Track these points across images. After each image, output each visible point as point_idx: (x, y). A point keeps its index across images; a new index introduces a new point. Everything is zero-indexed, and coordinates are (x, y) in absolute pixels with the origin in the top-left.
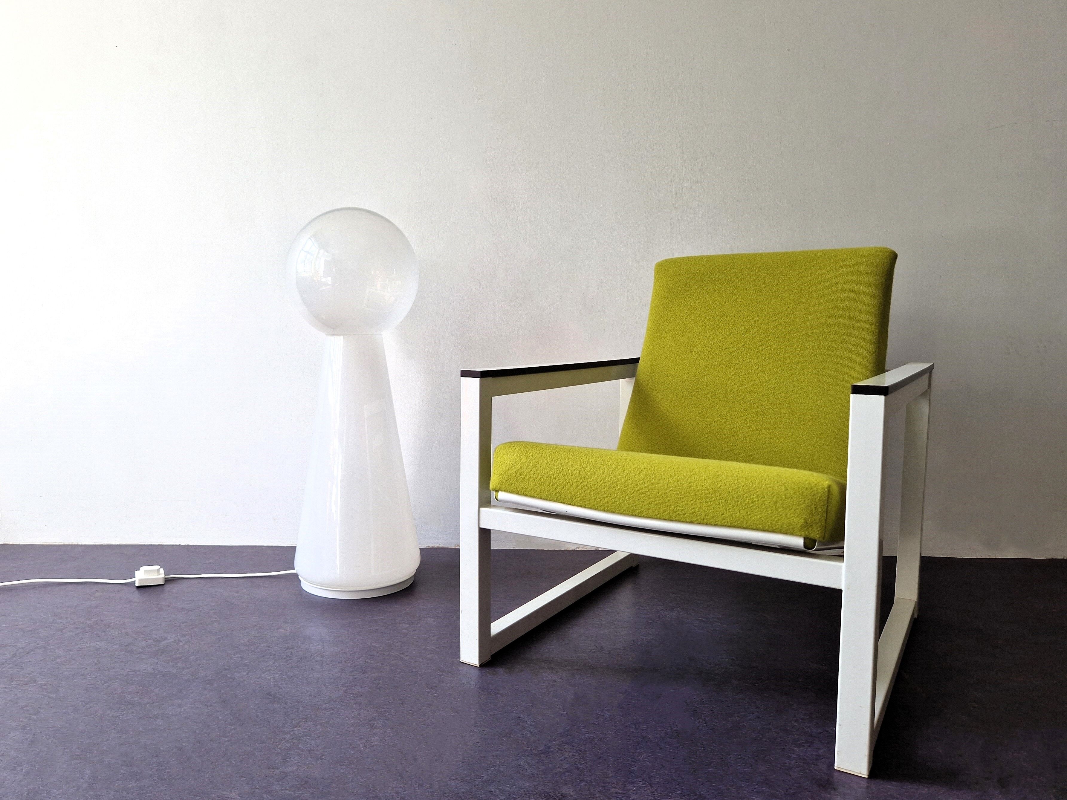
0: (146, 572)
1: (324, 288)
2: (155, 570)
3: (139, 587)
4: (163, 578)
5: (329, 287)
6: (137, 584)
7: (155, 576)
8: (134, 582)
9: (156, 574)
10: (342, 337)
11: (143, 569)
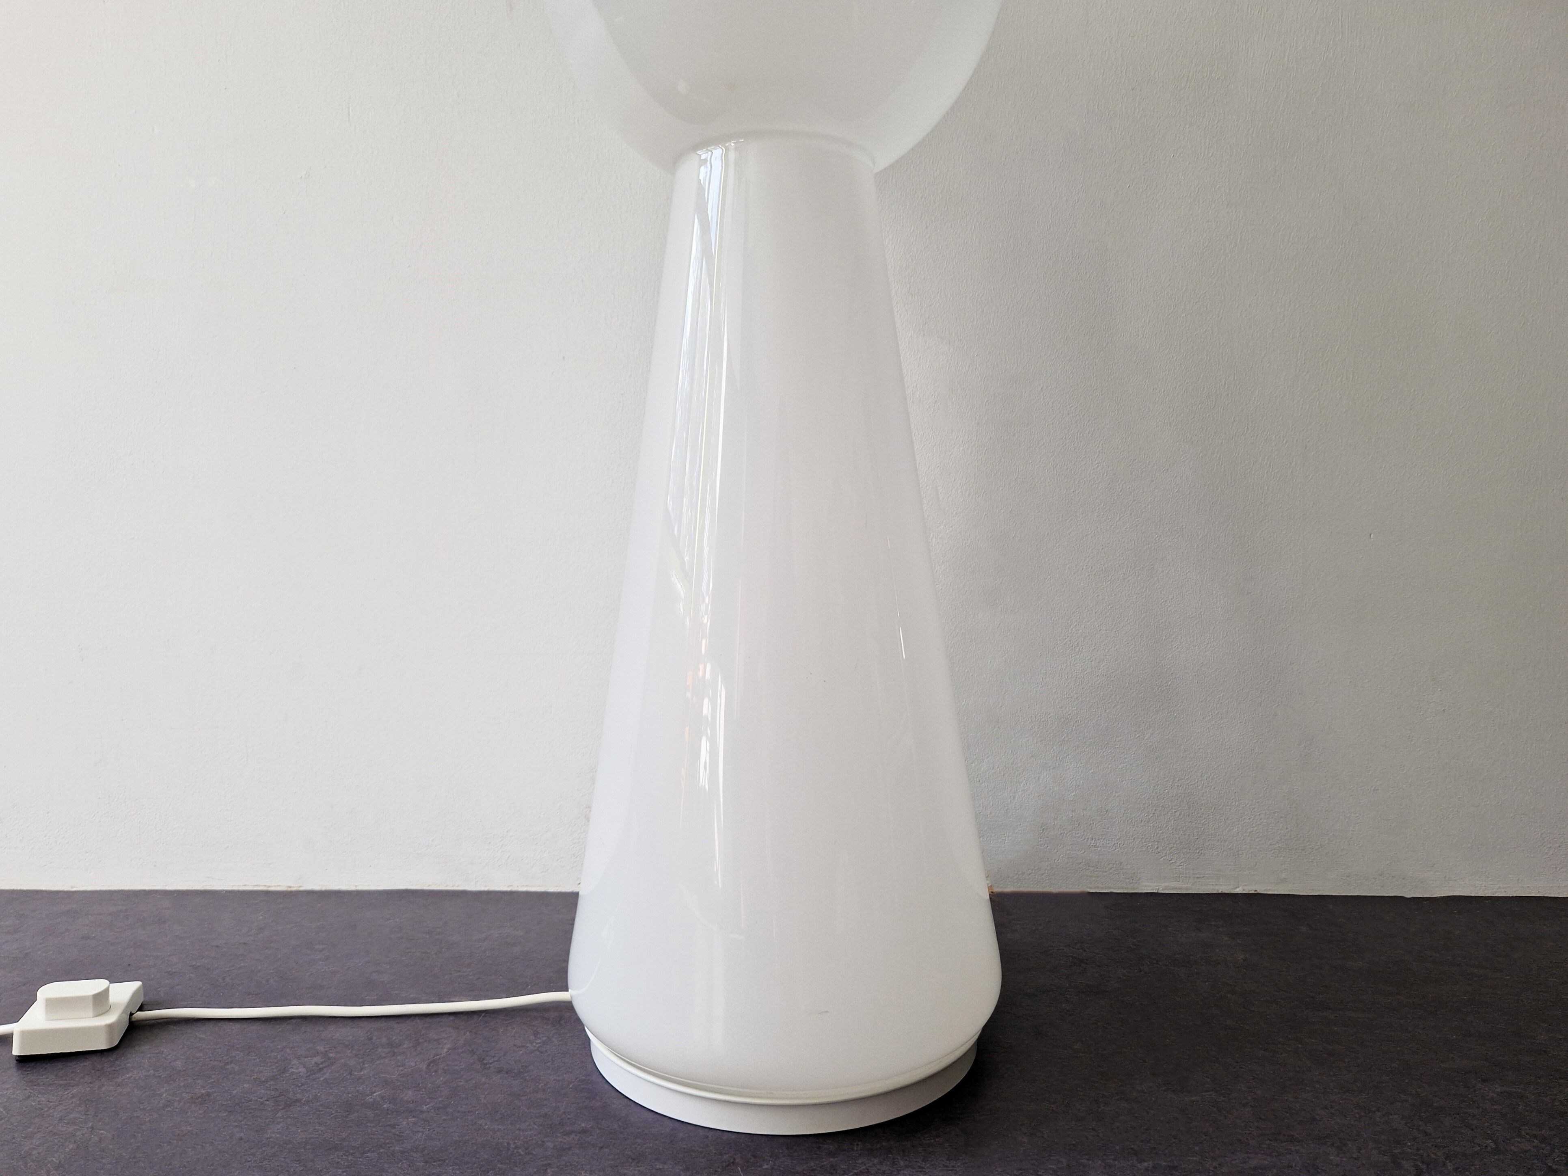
0: (53, 1004)
3: (24, 1061)
4: (118, 1024)
6: (16, 1051)
8: (13, 1036)
9: (90, 1013)
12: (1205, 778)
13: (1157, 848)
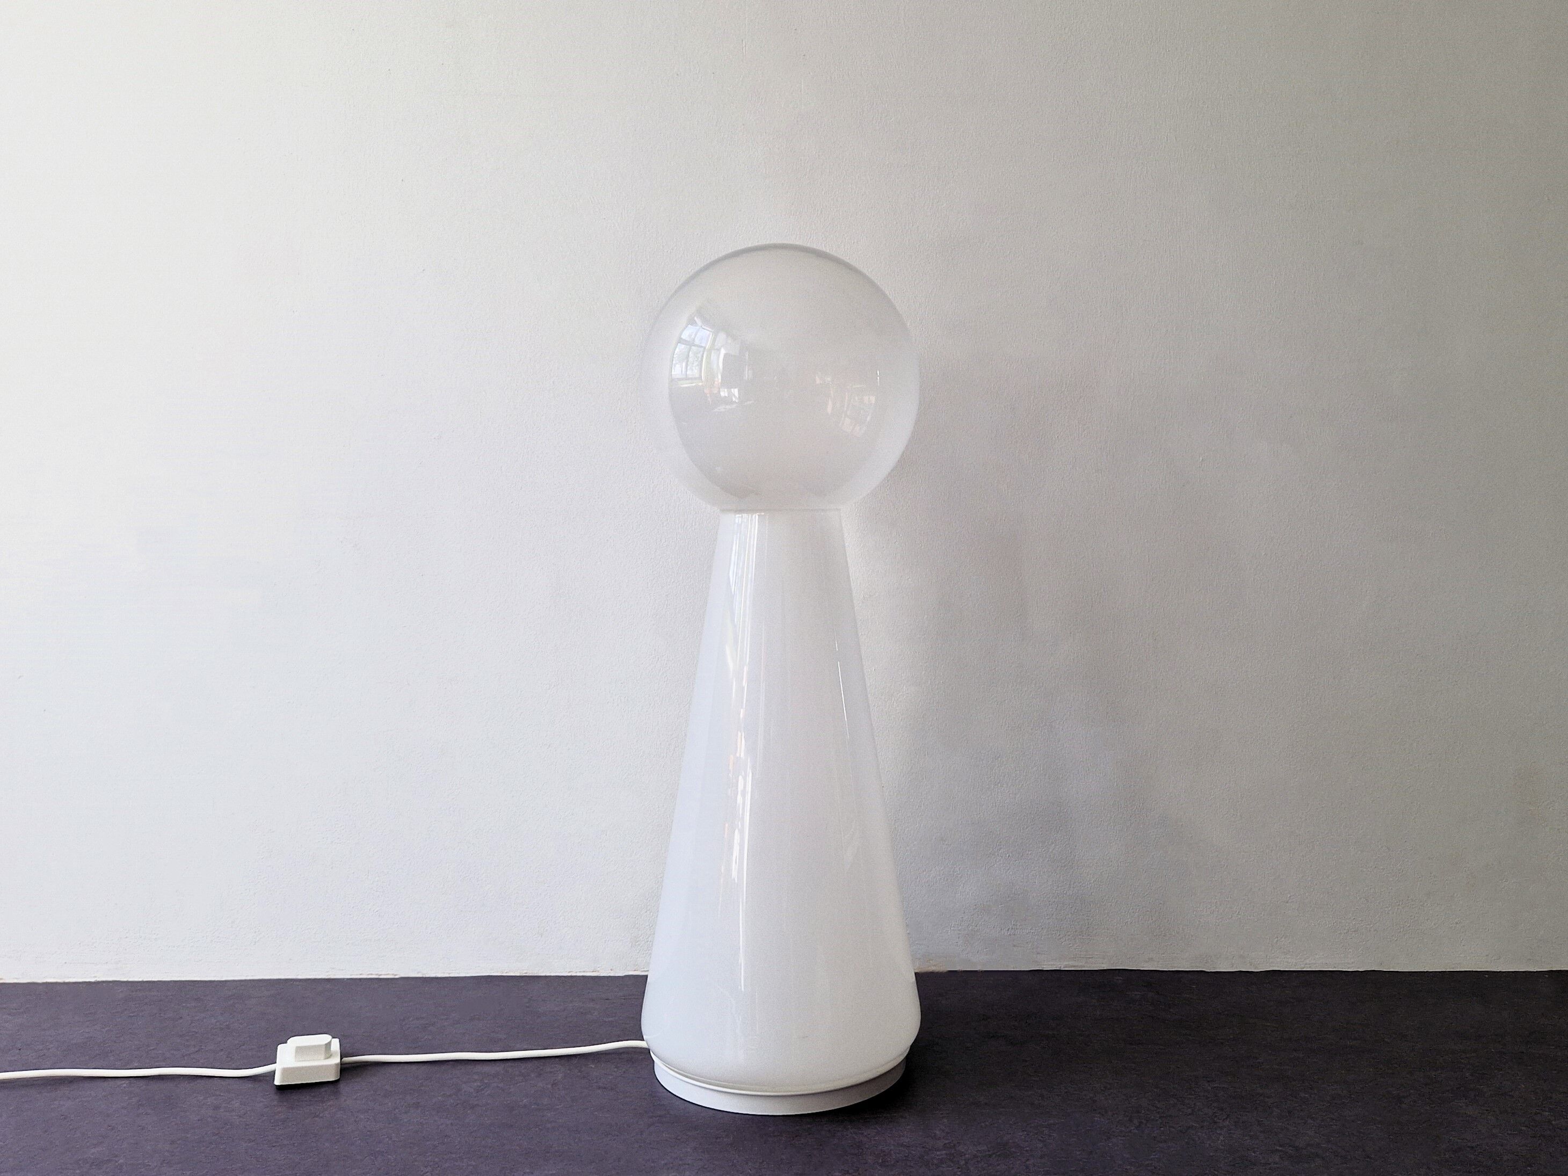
0: (300, 1050)
1: (722, 408)
2: (319, 1046)
3: (282, 1088)
4: (337, 1065)
5: (734, 406)
6: (277, 1082)
7: (320, 1061)
8: (273, 1074)
9: (323, 1056)
10: (756, 517)
11: (295, 1042)
12: (1092, 882)
13: (1059, 935)
